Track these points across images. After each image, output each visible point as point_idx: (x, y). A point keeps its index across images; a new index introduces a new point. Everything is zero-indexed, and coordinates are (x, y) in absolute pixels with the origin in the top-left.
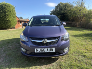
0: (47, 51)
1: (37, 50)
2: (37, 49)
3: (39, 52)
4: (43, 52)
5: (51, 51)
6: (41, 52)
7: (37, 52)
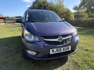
0: (63, 50)
1: (53, 51)
2: (53, 49)
3: (54, 53)
4: (59, 52)
5: (67, 50)
6: (57, 52)
7: (53, 53)
